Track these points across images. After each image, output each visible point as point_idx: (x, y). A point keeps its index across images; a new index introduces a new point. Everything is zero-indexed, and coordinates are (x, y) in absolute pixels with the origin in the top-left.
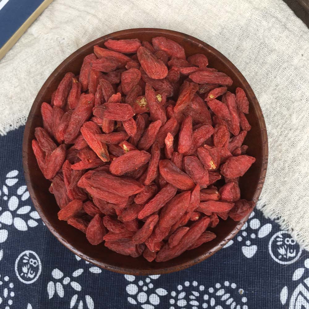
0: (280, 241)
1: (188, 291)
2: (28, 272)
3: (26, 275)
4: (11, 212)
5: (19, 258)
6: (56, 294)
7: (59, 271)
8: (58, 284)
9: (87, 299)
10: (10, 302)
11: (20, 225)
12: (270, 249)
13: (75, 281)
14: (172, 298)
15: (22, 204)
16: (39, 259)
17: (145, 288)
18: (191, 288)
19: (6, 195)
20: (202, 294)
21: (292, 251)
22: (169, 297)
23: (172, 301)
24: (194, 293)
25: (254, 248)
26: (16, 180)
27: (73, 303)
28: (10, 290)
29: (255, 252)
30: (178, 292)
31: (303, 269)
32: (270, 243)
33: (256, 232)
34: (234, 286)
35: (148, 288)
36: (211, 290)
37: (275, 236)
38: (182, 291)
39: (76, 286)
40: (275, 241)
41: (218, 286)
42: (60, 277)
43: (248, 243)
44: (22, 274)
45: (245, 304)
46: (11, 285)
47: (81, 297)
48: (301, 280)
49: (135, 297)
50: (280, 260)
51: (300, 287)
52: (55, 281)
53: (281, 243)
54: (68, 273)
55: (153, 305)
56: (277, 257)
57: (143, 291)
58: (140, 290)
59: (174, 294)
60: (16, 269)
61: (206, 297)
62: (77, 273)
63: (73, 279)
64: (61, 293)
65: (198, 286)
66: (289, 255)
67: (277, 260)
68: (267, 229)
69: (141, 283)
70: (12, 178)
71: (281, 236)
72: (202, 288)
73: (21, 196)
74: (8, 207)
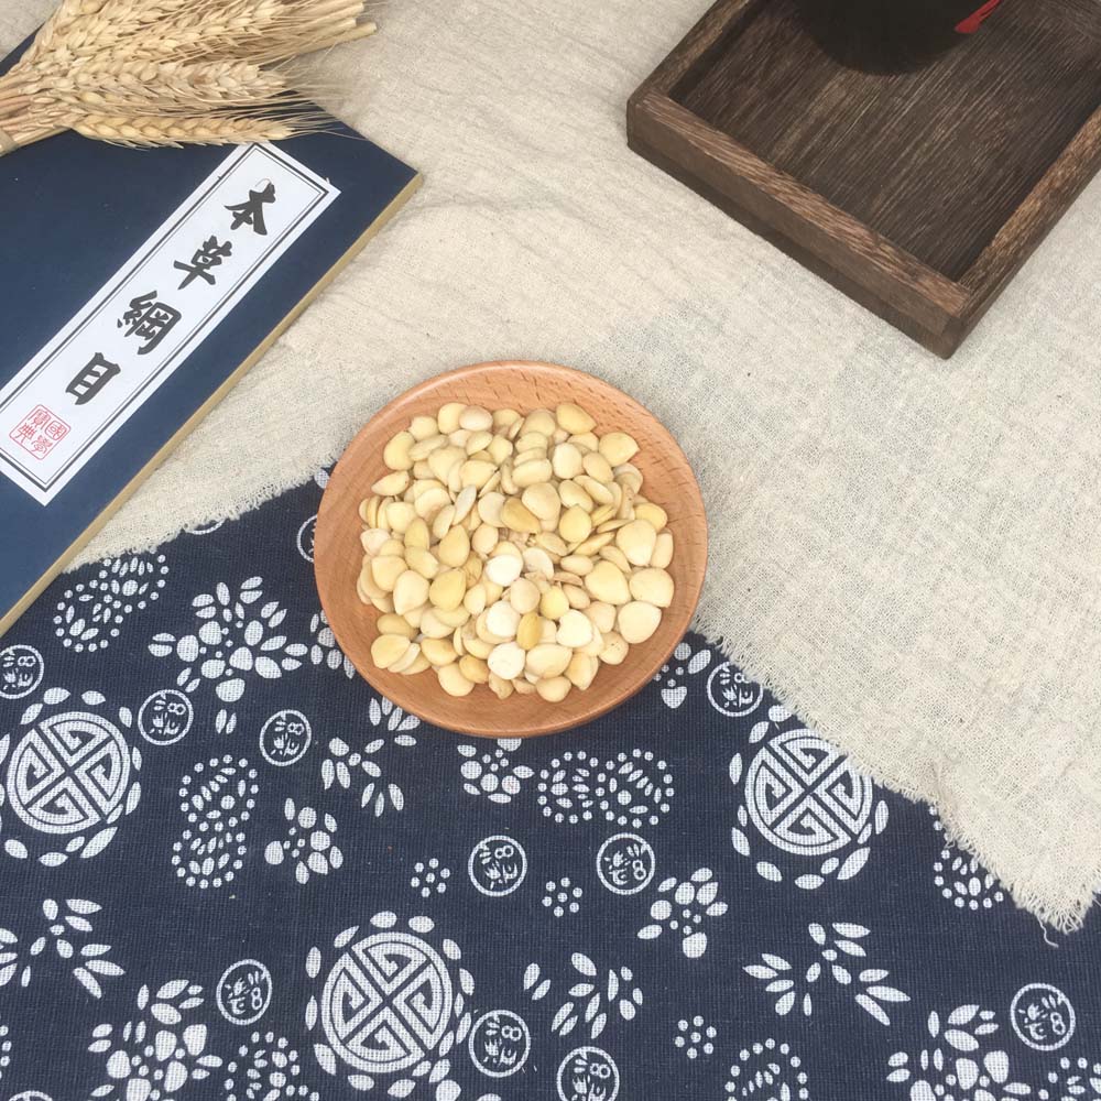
0: (726, 678)
1: (570, 769)
2: (285, 746)
3: (281, 752)
4: (250, 647)
5: (266, 727)
6: (336, 782)
7: (341, 742)
8: (341, 765)
9: (391, 791)
10: (251, 804)
11: (268, 669)
12: (709, 692)
13: (369, 760)
14: (543, 781)
15: (269, 633)
16: (305, 721)
17: (494, 767)
18: (576, 763)
19: (240, 620)
20: (594, 772)
21: (746, 694)
22: (536, 779)
23: (542, 787)
24: (580, 771)
25: (683, 691)
26: (258, 594)
27: (366, 798)
28: (249, 783)
29: (683, 699)
30: (553, 772)
31: (767, 724)
32: (709, 682)
33: (685, 664)
34: (649, 756)
35: (500, 766)
36: (610, 766)
37: (716, 670)
38: (560, 769)
39: (372, 769)
40: (717, 678)
41: (622, 757)
42: (344, 753)
43: (672, 683)
44: (274, 752)
45: (670, 786)
46: (252, 774)
47: (381, 785)
48: (764, 742)
49: (477, 783)
50: (726, 709)
51: (763, 754)
52: (335, 759)
53: (728, 681)
54: (356, 746)
55: (508, 794)
56: (723, 707)
57: (491, 772)
58: (486, 770)
59: (545, 774)
60: (261, 744)
61: (601, 778)
62: (374, 747)
63: (366, 757)
64: (345, 782)
65: (588, 759)
66: (742, 701)
67: (721, 710)
68: (702, 660)
69: (487, 759)
70: (252, 590)
71: (728, 670)
72: (594, 762)
73: (269, 619)
74: (243, 639)
